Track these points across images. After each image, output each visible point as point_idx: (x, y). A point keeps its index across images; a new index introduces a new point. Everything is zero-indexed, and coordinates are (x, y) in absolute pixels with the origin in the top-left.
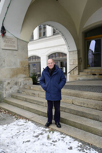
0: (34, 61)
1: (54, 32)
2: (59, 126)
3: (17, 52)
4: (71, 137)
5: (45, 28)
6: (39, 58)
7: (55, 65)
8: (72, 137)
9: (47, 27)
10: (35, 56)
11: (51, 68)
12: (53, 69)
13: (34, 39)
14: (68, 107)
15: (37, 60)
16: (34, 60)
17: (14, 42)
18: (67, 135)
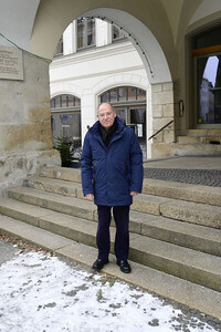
0: (64, 108)
1: (115, 36)
2: (127, 269)
3: (22, 85)
4: (155, 295)
5: (92, 24)
6: (76, 100)
7: (116, 119)
8: (159, 296)
9: (98, 22)
10: (67, 96)
11: (107, 125)
12: (111, 127)
13: (65, 53)
14: (150, 224)
15: (71, 106)
16: (64, 104)
18: (145, 290)
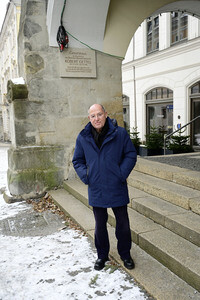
0: (159, 99)
3: (95, 82)
4: (143, 290)
8: (146, 292)
10: (162, 88)
17: (88, 61)
18: (137, 283)
